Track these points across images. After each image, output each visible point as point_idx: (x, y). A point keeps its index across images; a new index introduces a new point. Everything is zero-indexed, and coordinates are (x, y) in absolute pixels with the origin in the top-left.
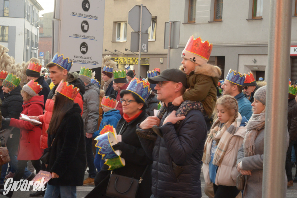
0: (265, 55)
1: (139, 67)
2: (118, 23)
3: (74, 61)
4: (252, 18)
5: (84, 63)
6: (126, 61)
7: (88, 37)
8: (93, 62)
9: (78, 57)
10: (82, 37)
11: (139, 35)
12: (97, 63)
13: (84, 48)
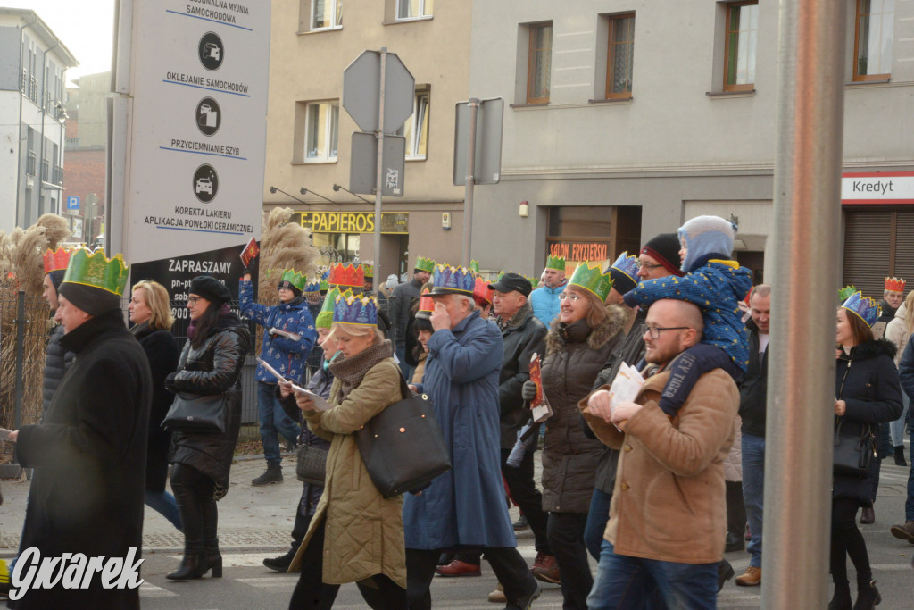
0: (764, 203)
1: (377, 239)
2: (311, 107)
3: (175, 222)
4: (724, 90)
5: (207, 229)
6: (336, 224)
7: (218, 150)
8: (233, 227)
9: (186, 211)
10: (201, 151)
11: (376, 141)
12: (247, 229)
13: (207, 182)
